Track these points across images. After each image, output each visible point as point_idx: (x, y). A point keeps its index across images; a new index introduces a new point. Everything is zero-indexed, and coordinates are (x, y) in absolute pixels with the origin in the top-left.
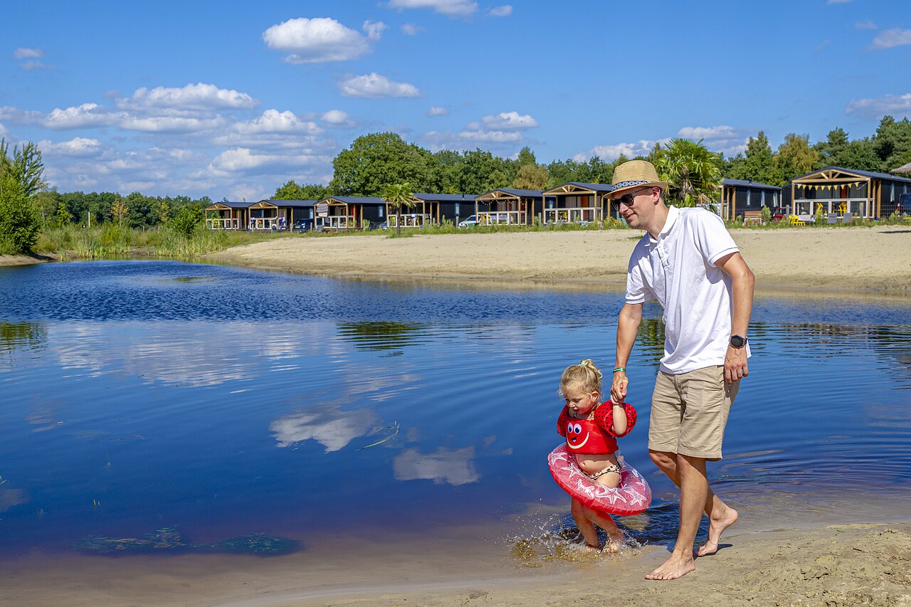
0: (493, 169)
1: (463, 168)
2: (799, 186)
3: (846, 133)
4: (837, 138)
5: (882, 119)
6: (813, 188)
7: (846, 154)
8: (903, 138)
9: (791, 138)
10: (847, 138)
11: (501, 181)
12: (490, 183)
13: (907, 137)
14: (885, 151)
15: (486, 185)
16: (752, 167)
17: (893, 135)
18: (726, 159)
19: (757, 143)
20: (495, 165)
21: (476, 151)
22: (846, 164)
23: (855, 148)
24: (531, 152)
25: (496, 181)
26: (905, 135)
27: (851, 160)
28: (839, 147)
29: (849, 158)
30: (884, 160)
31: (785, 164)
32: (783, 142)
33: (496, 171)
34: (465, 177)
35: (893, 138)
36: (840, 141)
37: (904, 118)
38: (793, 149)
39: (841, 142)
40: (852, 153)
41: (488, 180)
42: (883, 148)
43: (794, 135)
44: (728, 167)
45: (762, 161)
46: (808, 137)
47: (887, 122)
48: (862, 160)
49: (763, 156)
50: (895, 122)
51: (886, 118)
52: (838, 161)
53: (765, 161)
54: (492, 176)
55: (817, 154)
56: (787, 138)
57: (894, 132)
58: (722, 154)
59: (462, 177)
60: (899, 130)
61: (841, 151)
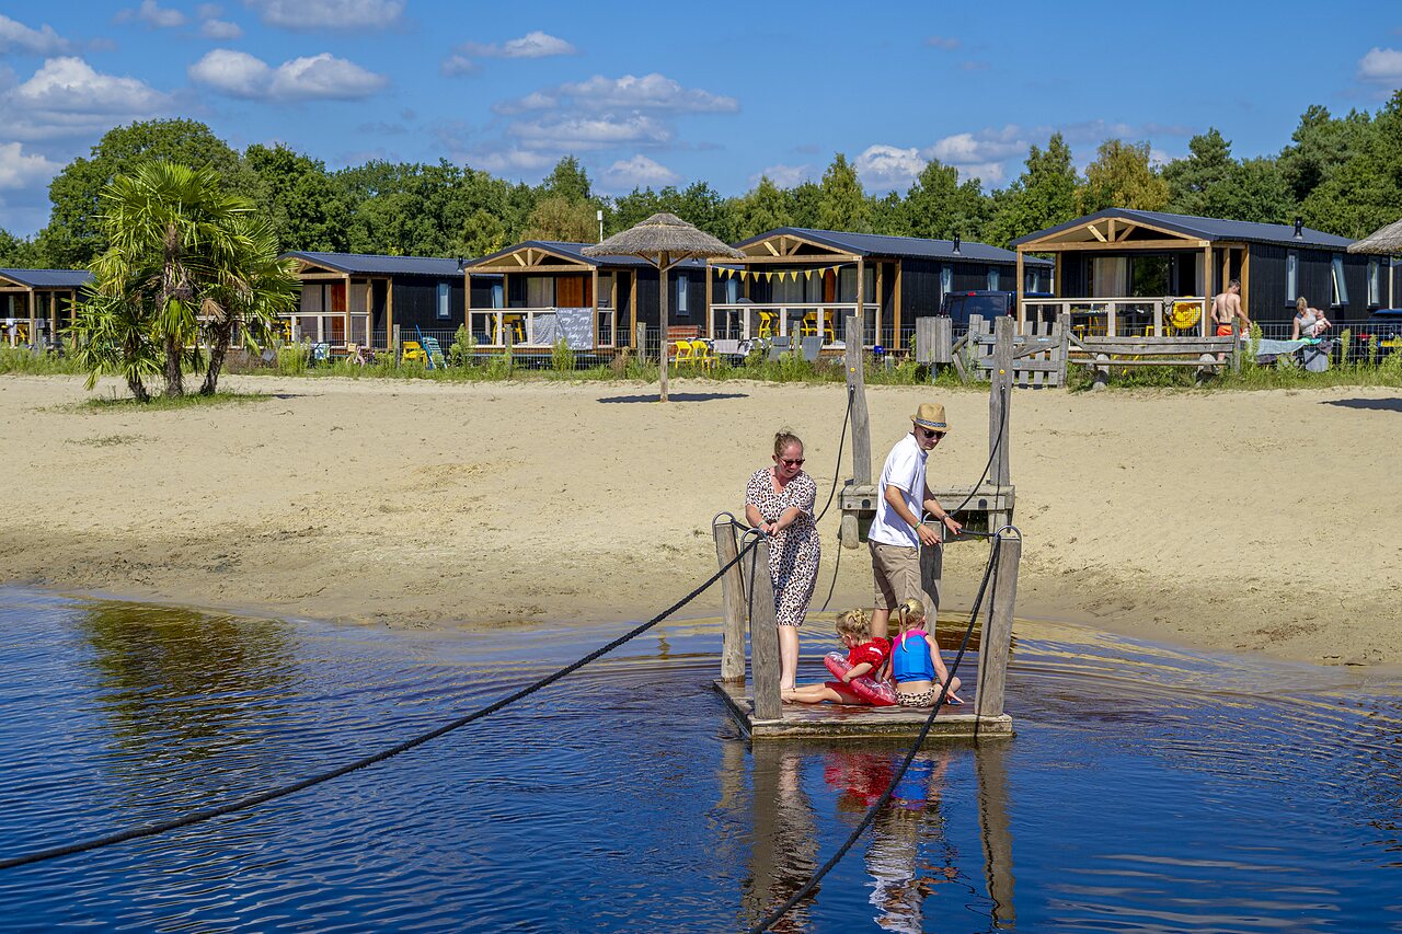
0: (476, 206)
1: (405, 202)
2: (721, 270)
3: (1226, 141)
4: (1210, 153)
5: (1305, 112)
6: (762, 277)
7: (1222, 188)
8: (1340, 155)
9: (1113, 152)
10: (1228, 153)
11: (491, 234)
12: (467, 239)
13: (1347, 153)
14: (1306, 180)
16: (1028, 211)
17: (1319, 148)
18: (986, 193)
19: (1047, 159)
20: (480, 198)
21: (438, 165)
22: (1222, 209)
23: (1241, 175)
24: (579, 170)
25: (481, 235)
26: (1345, 148)
27: (1233, 201)
28: (1209, 172)
29: (1228, 196)
32: (1096, 158)
33: (482, 211)
34: (409, 224)
35: (1319, 155)
36: (1214, 157)
37: (1350, 110)
38: (1115, 175)
39: (1216, 160)
40: (1236, 186)
41: (463, 232)
42: (1304, 177)
43: (1116, 144)
44: (991, 211)
45: (1050, 199)
46: (1148, 148)
47: (1315, 118)
48: (1253, 200)
49: (1052, 189)
50: (1331, 119)
51: (1313, 110)
52: (1208, 203)
53: (1056, 200)
54: (471, 223)
55: (1165, 185)
56: (1103, 149)
57: (1322, 141)
58: (978, 181)
59: (403, 224)
60: (1333, 137)
61: (1215, 180)
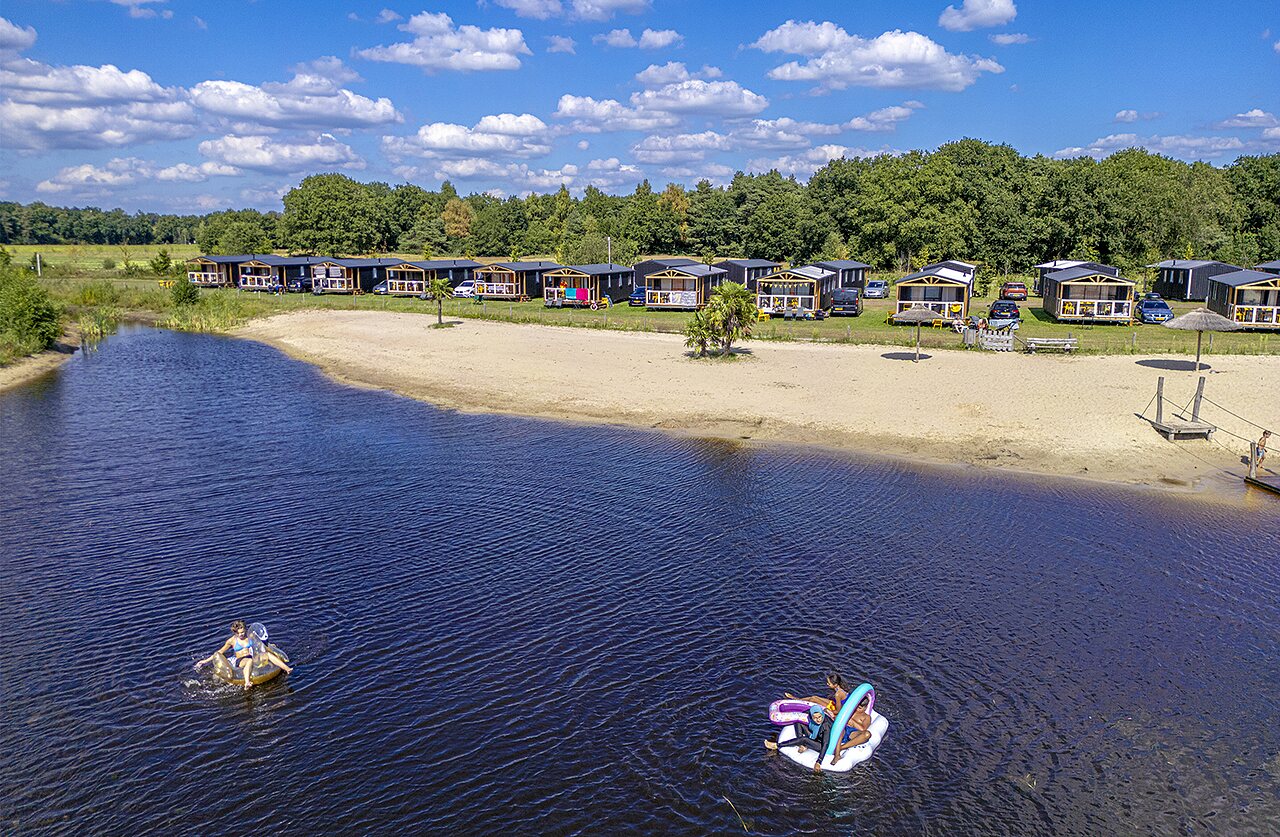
1: (396, 200)
3: (711, 184)
4: (704, 188)
5: (736, 174)
7: (711, 202)
9: (671, 187)
10: (712, 189)
11: (431, 213)
14: (740, 200)
15: (418, 216)
17: (744, 187)
20: (425, 199)
21: (406, 185)
22: (711, 210)
23: (718, 197)
25: (427, 214)
28: (706, 195)
30: (739, 207)
31: (666, 207)
33: (426, 203)
34: (398, 209)
35: (745, 190)
37: (751, 173)
39: (708, 192)
40: (716, 201)
42: (738, 198)
43: (673, 184)
46: (683, 186)
47: (739, 176)
48: (723, 207)
50: (745, 176)
51: (739, 173)
54: (423, 209)
55: (689, 200)
56: (668, 186)
61: (707, 199)
